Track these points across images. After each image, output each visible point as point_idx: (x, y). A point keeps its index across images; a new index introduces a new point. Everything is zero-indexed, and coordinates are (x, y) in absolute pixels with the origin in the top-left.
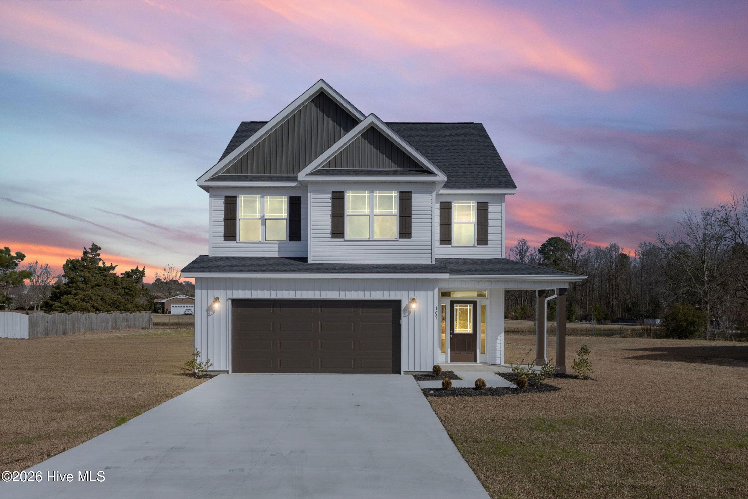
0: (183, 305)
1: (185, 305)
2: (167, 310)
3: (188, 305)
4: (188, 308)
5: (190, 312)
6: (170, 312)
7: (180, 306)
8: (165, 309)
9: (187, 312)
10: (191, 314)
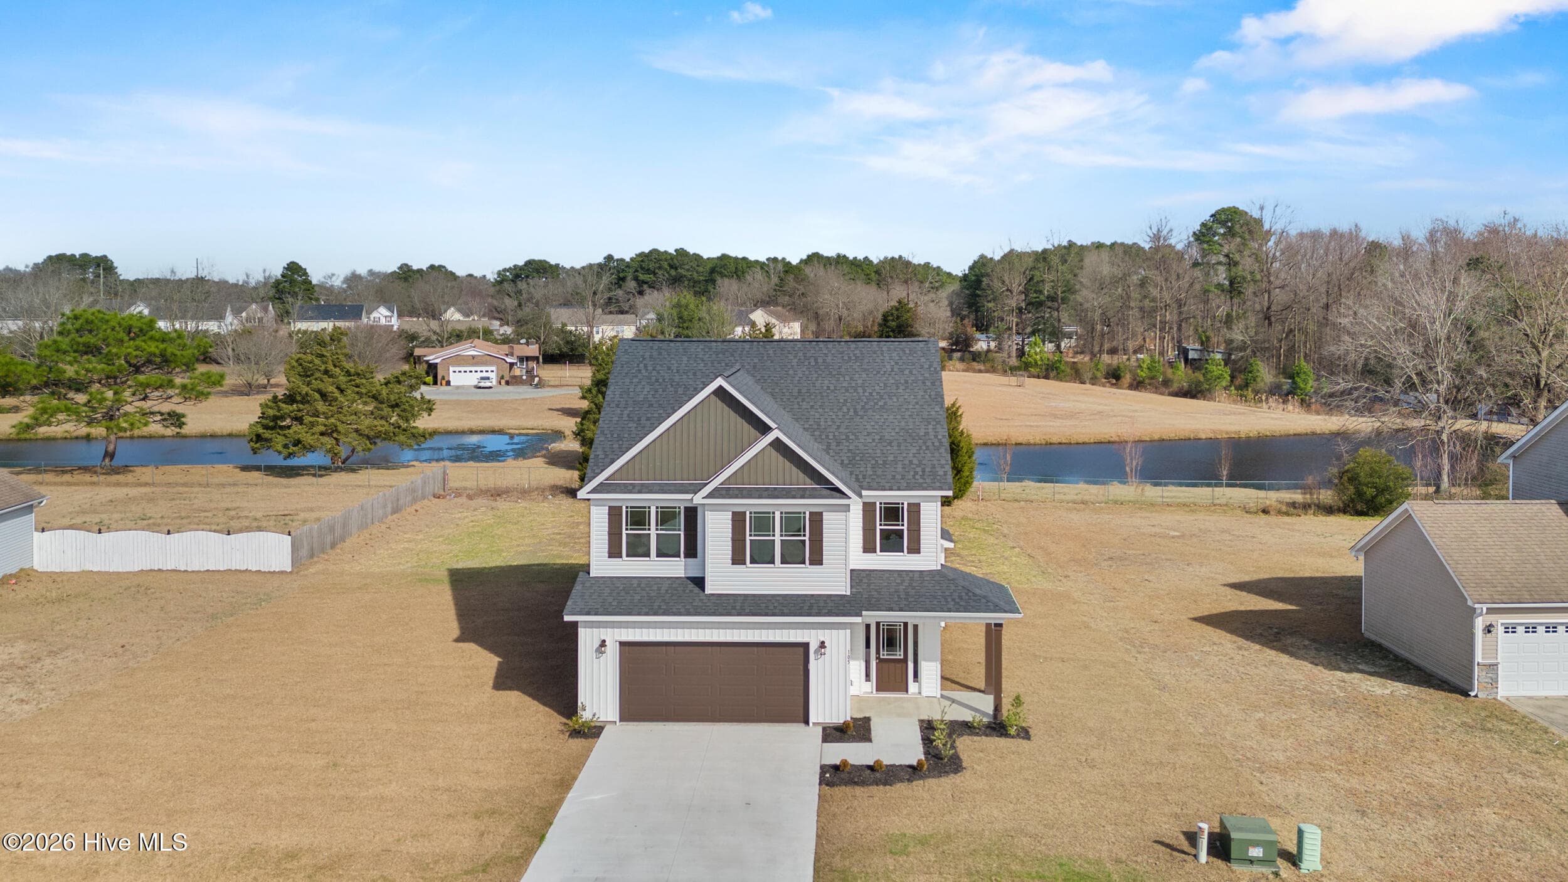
0: (473, 369)
1: (479, 369)
2: (443, 378)
3: (484, 369)
4: (485, 375)
5: (488, 384)
6: (448, 383)
7: (468, 369)
8: (439, 377)
9: (482, 384)
10: (490, 388)
